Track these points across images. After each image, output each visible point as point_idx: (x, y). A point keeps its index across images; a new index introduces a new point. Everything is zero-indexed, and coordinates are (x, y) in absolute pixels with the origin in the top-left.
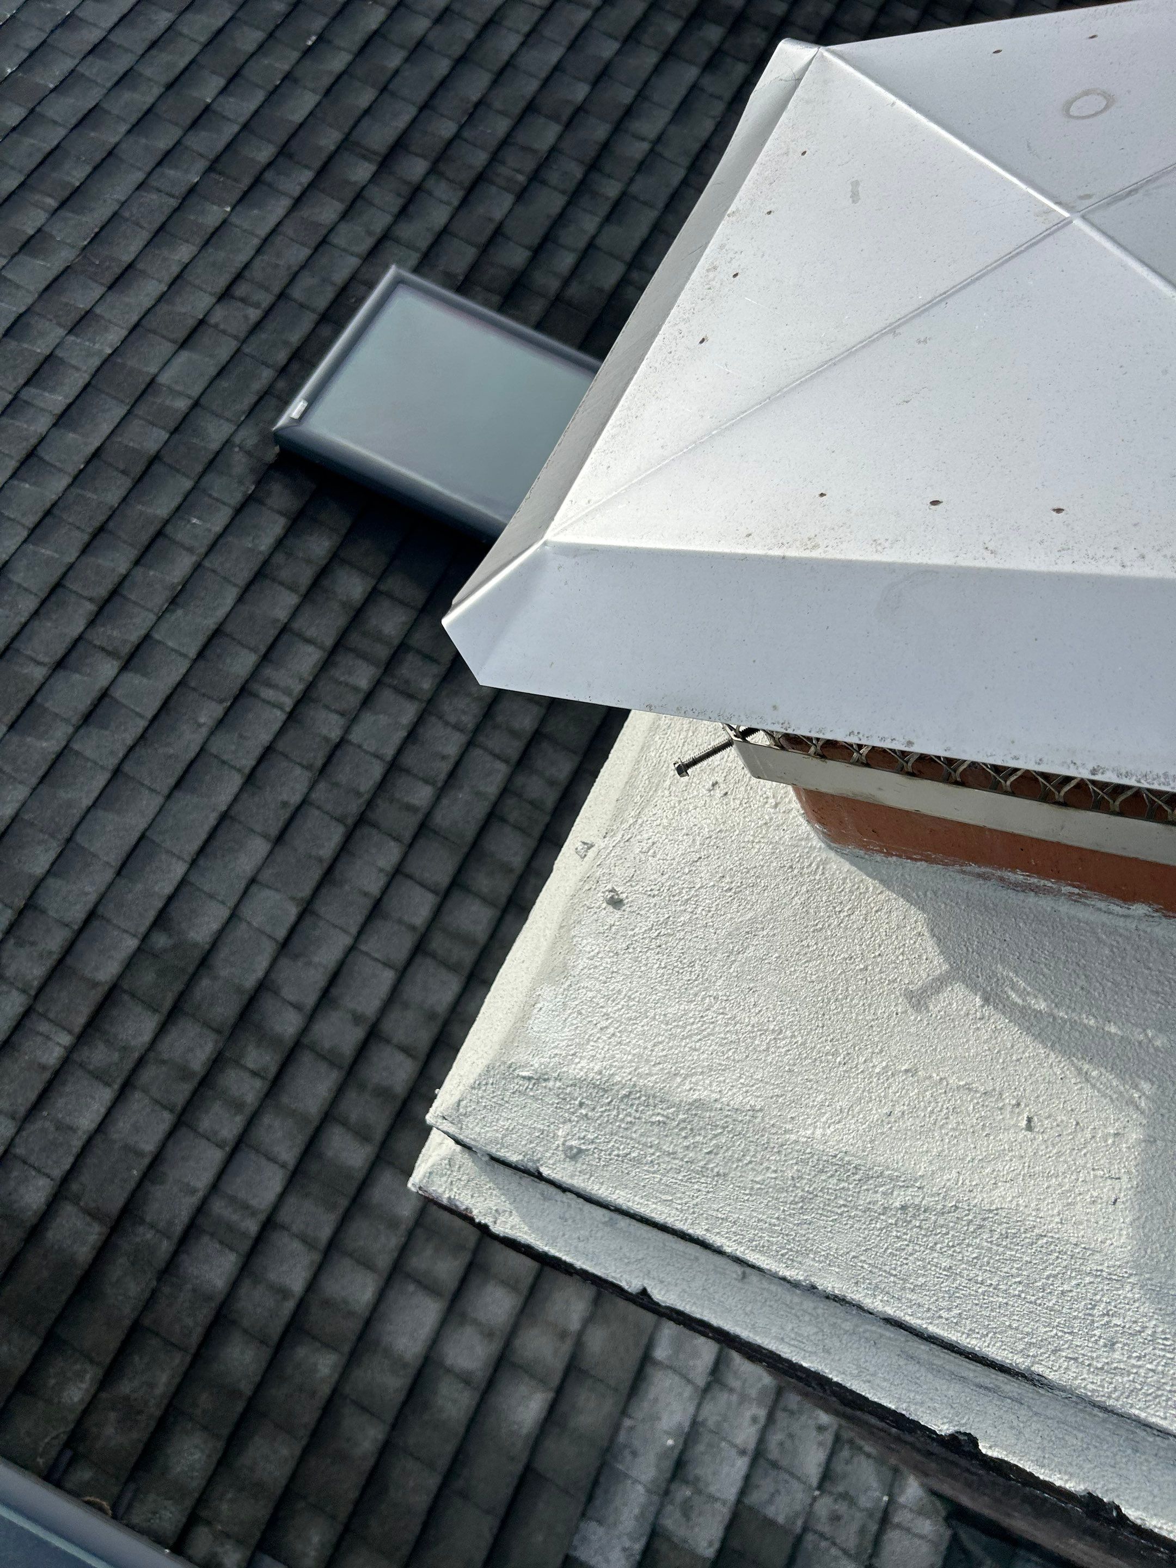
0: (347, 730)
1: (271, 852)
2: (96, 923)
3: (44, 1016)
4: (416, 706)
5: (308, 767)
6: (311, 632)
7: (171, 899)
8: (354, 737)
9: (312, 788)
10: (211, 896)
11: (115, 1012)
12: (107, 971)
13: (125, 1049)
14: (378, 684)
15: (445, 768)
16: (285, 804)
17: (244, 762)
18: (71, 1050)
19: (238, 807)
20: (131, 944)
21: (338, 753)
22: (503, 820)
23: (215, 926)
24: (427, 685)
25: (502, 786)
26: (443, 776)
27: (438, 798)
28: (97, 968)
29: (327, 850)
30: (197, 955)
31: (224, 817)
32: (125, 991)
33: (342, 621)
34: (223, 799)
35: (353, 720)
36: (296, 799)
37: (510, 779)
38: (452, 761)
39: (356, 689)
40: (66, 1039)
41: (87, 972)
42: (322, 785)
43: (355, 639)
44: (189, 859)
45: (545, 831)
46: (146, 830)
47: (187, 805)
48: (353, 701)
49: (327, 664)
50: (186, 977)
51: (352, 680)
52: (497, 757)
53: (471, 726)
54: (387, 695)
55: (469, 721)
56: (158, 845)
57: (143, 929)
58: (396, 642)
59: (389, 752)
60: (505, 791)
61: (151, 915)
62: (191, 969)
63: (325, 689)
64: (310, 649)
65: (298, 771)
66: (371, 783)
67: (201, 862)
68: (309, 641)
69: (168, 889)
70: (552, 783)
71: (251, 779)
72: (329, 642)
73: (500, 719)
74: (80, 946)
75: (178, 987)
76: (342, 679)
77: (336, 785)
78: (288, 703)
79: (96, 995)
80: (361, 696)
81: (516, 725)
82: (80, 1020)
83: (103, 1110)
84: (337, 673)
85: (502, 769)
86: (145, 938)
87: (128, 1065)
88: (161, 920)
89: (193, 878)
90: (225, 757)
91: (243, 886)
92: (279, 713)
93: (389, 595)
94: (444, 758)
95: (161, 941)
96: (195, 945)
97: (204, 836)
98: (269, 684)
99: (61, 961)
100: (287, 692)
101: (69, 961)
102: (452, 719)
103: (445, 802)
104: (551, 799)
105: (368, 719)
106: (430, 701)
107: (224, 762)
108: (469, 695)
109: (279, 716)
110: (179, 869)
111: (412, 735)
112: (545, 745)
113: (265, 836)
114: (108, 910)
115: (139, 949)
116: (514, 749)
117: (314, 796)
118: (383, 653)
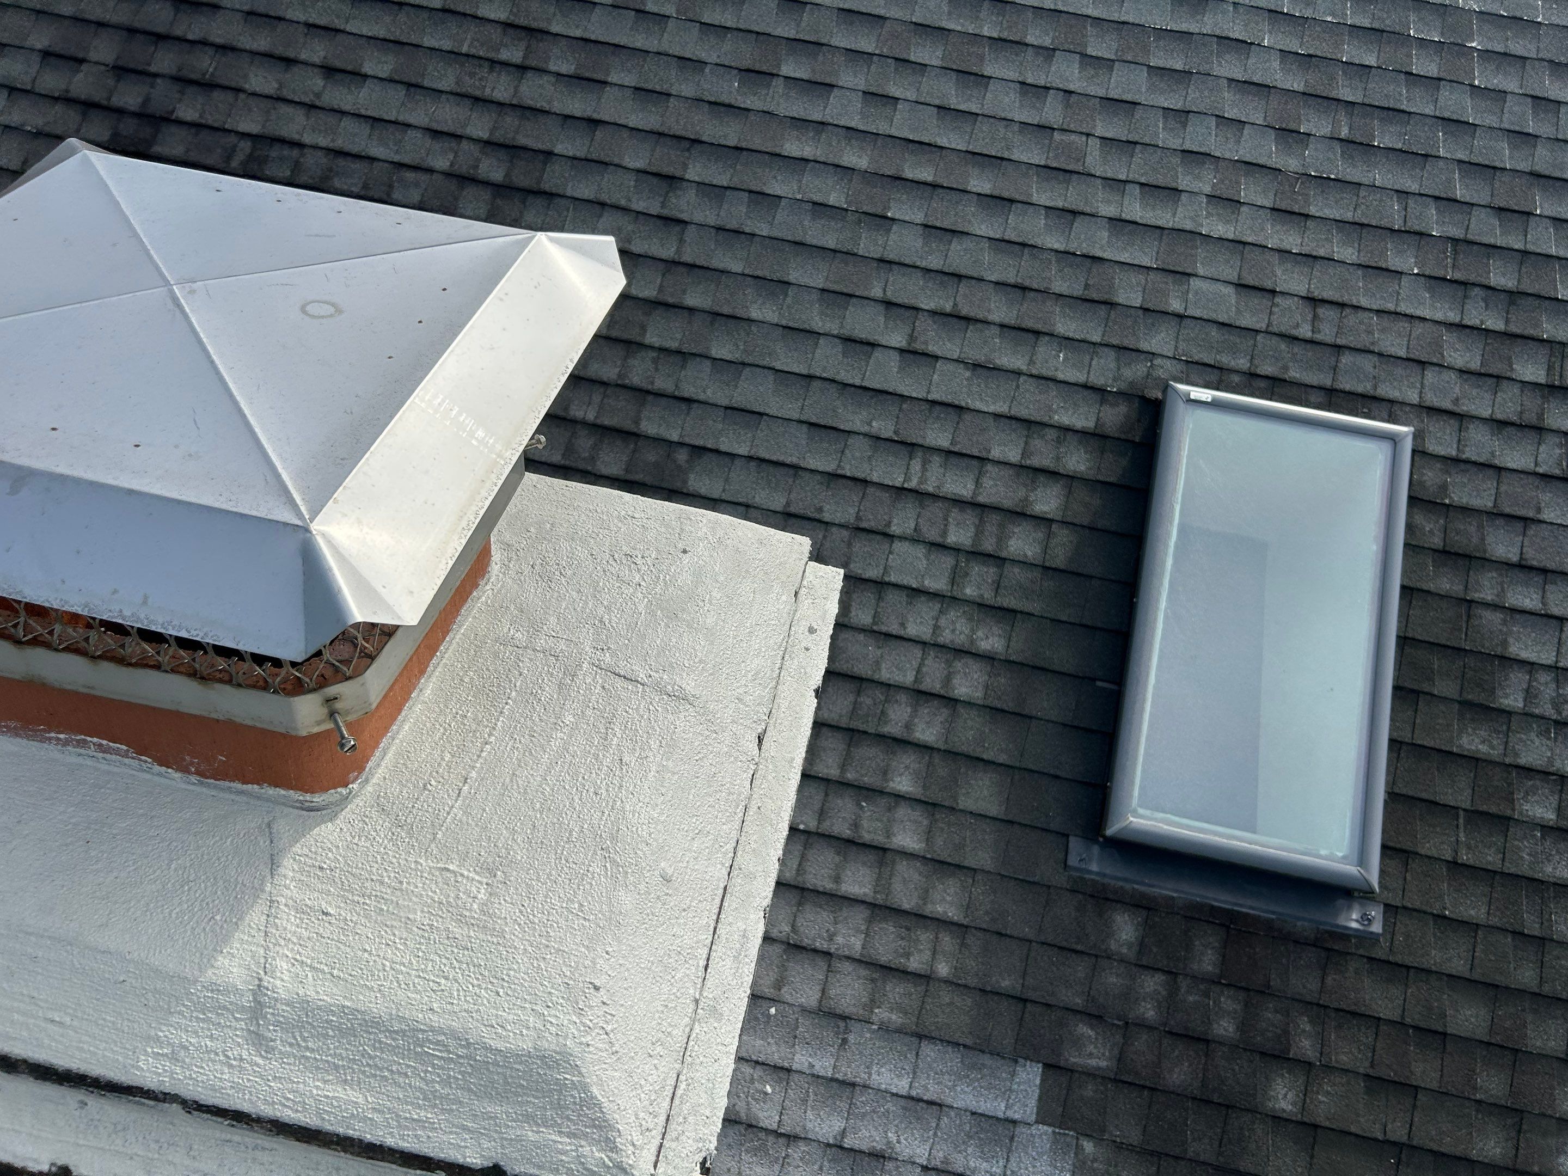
0: (902, 538)
1: (775, 512)
2: (684, 406)
3: (605, 396)
4: (945, 587)
5: (858, 518)
6: (987, 482)
7: (717, 451)
8: (898, 546)
9: (841, 526)
10: (727, 480)
11: (619, 443)
12: (649, 427)
13: (593, 459)
14: (955, 550)
15: (894, 629)
16: (820, 510)
17: (848, 467)
18: (585, 423)
19: (807, 475)
20: (674, 436)
21: (879, 537)
22: (858, 693)
23: (703, 491)
24: (970, 592)
25: (892, 682)
26: (884, 629)
27: (862, 630)
28: (649, 419)
30: (678, 485)
31: (796, 468)
32: (636, 444)
33: (1007, 504)
34: (813, 462)
35: (915, 540)
36: (827, 517)
37: (900, 688)
38: (902, 633)
39: (944, 533)
40: (591, 416)
41: (645, 413)
42: (845, 533)
43: (995, 518)
44: (752, 453)
45: (858, 731)
46: (767, 415)
47: (797, 437)
48: (932, 534)
49: (959, 503)
50: (657, 484)
51: (952, 529)
52: (918, 671)
53: (941, 640)
54: (948, 561)
55: (946, 637)
56: (757, 428)
57: (687, 440)
58: (1004, 554)
59: (893, 578)
60: (887, 686)
61: (700, 442)
62: (664, 485)
63: (936, 509)
64: (971, 486)
65: (852, 511)
66: (859, 571)
67: (753, 464)
68: (977, 483)
69: (723, 448)
70: (908, 726)
71: (834, 477)
72: (981, 499)
73: (958, 665)
74: (664, 401)
75: (648, 480)
76: (950, 520)
77: (849, 545)
78: (913, 484)
79: (628, 425)
80: (939, 540)
81: (956, 681)
82: (607, 422)
83: (543, 459)
84: (955, 513)
85: (908, 678)
86: (682, 444)
87: (581, 465)
88: (699, 451)
89: (738, 462)
90: (847, 451)
91: (741, 500)
92: (901, 479)
93: (1049, 536)
94: (902, 625)
95: (682, 456)
96: (685, 482)
97: (774, 458)
98: (925, 463)
99: (648, 392)
100: (923, 480)
101: (650, 398)
102: (943, 622)
103: (861, 637)
104: (893, 728)
105: (919, 552)
106: (954, 598)
107: (843, 452)
108: (973, 631)
109: (898, 481)
110: (743, 450)
111: (916, 592)
112: (945, 712)
113: (788, 504)
114: (696, 410)
115: (672, 442)
116: (932, 683)
117: (834, 529)
118: (988, 545)
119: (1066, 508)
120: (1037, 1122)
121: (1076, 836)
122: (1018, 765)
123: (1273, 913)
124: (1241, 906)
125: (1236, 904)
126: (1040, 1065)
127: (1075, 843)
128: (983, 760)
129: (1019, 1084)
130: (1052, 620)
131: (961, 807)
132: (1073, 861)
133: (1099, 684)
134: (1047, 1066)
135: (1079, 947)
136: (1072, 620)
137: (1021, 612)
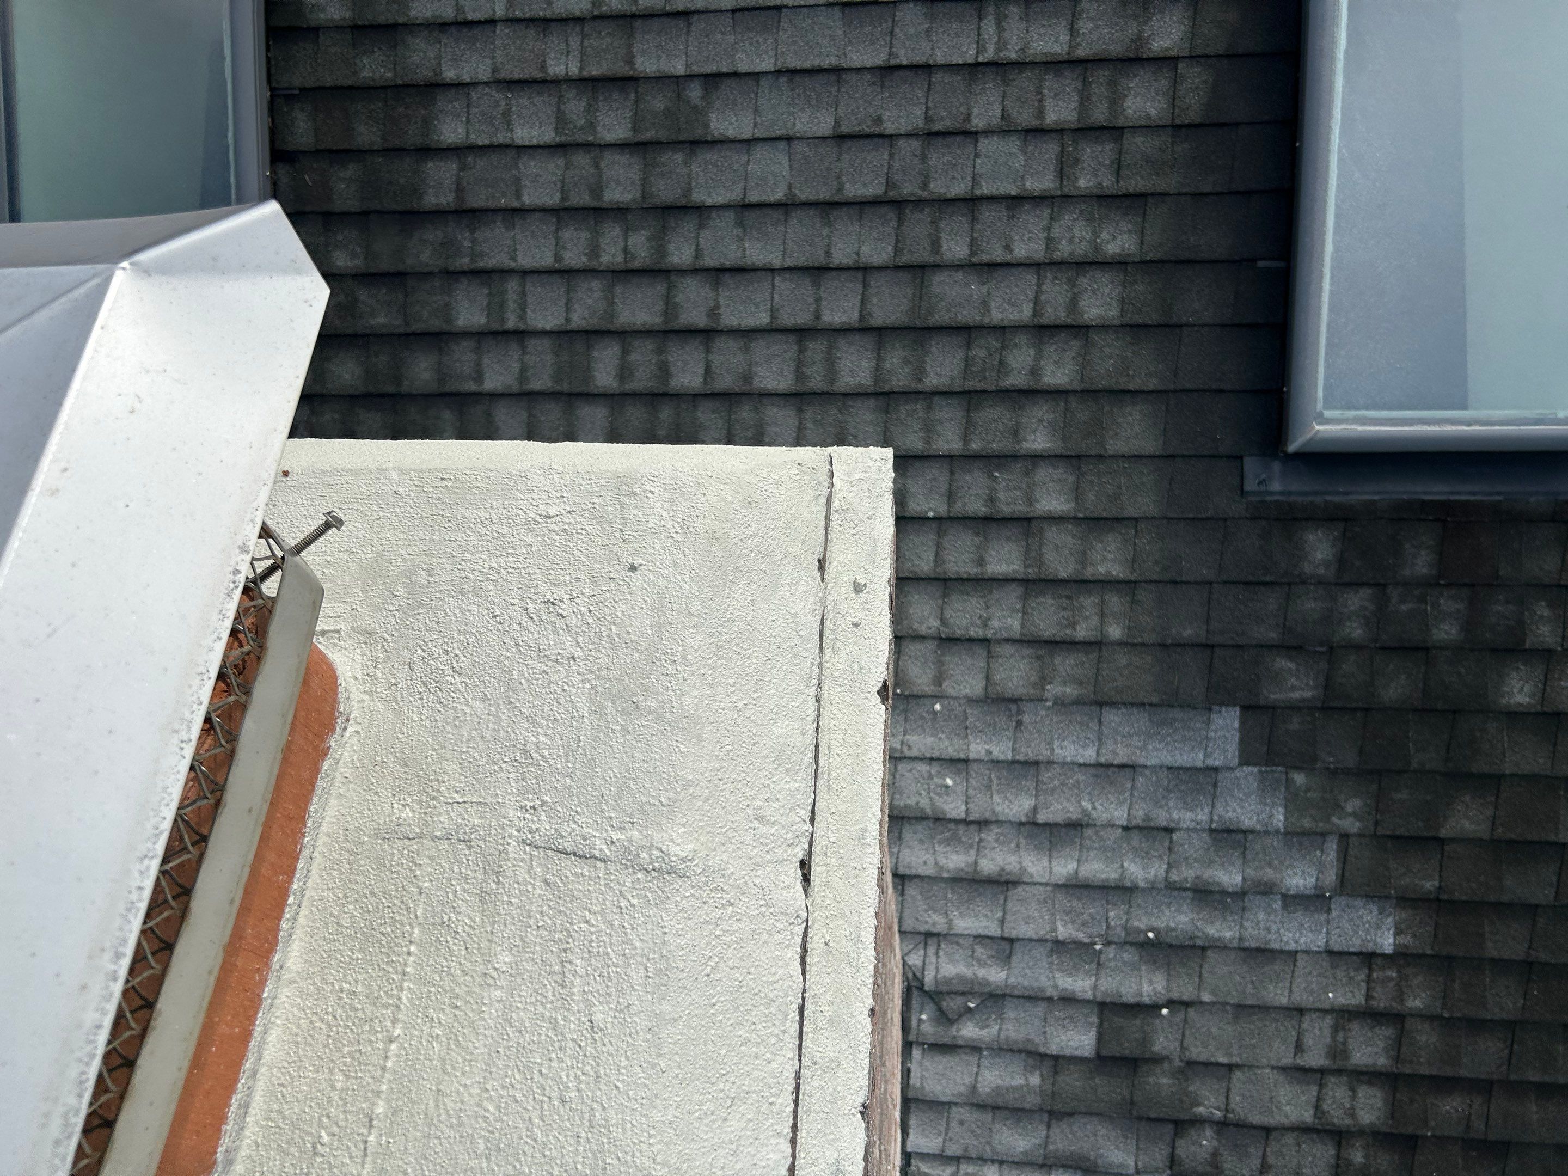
0: (988, 132)
1: (824, 138)
2: (681, 23)
3: (584, 36)
4: (1052, 185)
5: (928, 119)
6: (1085, 26)
7: (736, 75)
8: (985, 145)
9: (909, 135)
10: (756, 111)
11: (616, 95)
12: (646, 65)
13: (591, 126)
14: (1058, 131)
15: (998, 254)
16: (879, 120)
17: (902, 52)
18: (569, 80)
19: (853, 78)
20: (680, 69)
21: (958, 139)
22: (968, 346)
23: (731, 133)
24: (1084, 183)
25: (1006, 323)
26: (985, 258)
27: (958, 266)
28: (644, 52)
29: (853, 190)
30: (699, 133)
31: (837, 71)
32: (637, 92)
33: (1115, 49)
34: (857, 58)
35: (1005, 130)
36: (889, 128)
37: (1017, 328)
38: (1008, 258)
39: (1040, 113)
40: (574, 70)
41: (637, 47)
42: (916, 144)
43: (1101, 75)
44: (779, 65)
45: (976, 391)
46: (786, 7)
47: (830, 28)
48: (1025, 118)
49: (1053, 65)
50: (673, 137)
51: (1049, 103)
52: (1036, 301)
53: (1057, 256)
54: (1049, 149)
55: (1064, 250)
56: (778, 28)
57: (696, 69)
58: (1121, 122)
59: (986, 189)
60: (1001, 330)
61: (711, 68)
62: (682, 138)
63: (1024, 81)
64: (1064, 37)
65: (919, 112)
66: (942, 191)
67: (783, 80)
68: (1073, 31)
69: (743, 68)
70: (1035, 372)
71: (888, 71)
72: (1081, 53)
73: (1084, 281)
74: (656, 24)
75: (662, 135)
76: (1045, 91)
77: (924, 158)
78: (989, 54)
79: (621, 69)
80: (1035, 123)
81: (1083, 303)
82: (594, 71)
83: (535, 142)
84: (1050, 82)
85: (1025, 313)
86: (691, 77)
87: (580, 138)
88: (712, 80)
89: (764, 82)
90: (897, 30)
91: (778, 133)
92: (972, 52)
93: (1175, 81)
94: (1008, 248)
95: (695, 92)
96: (706, 126)
97: (807, 65)
98: (1000, 21)
99: (634, 16)
100: (1001, 44)
101: (638, 23)
102: (1056, 232)
103: (960, 275)
104: (1016, 379)
105: (1013, 145)
106: (1066, 197)
107: (892, 32)
108: (1096, 234)
109: (969, 54)
110: (766, 65)
111: (1016, 201)
112: (1076, 344)
113: (837, 123)
114: (698, 25)
115: (677, 77)
116: (1055, 312)
117: (901, 143)
118: (1099, 114)
119: (1193, 34)
120: (1241, 764)
121: (1251, 455)
122: (1172, 387)
123: (1499, 494)
124: (1459, 493)
125: (1452, 493)
126: (1238, 709)
127: (1251, 465)
128: (1129, 391)
129: (1216, 732)
130: (1194, 195)
131: (1111, 453)
132: (1250, 485)
133: (1261, 264)
134: (1245, 708)
135: (1268, 579)
136: (1218, 189)
137: (1153, 194)
